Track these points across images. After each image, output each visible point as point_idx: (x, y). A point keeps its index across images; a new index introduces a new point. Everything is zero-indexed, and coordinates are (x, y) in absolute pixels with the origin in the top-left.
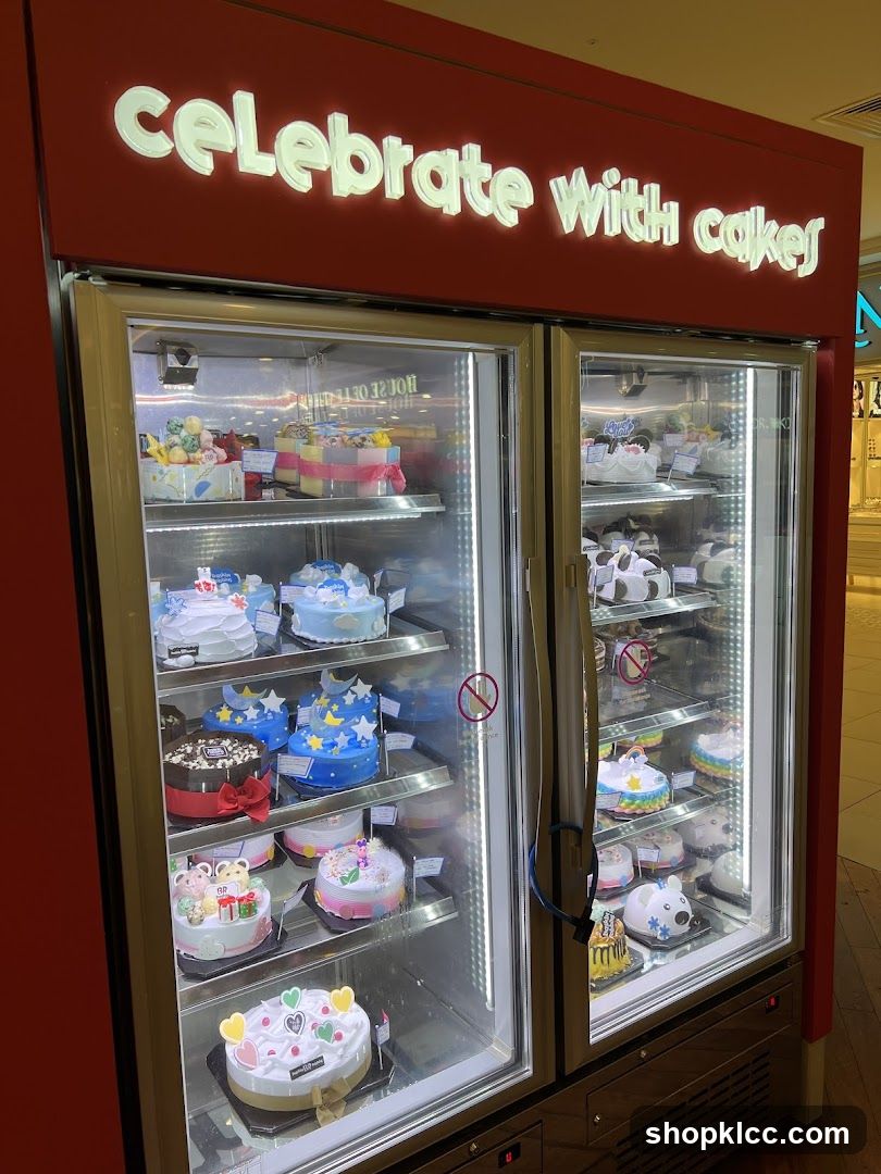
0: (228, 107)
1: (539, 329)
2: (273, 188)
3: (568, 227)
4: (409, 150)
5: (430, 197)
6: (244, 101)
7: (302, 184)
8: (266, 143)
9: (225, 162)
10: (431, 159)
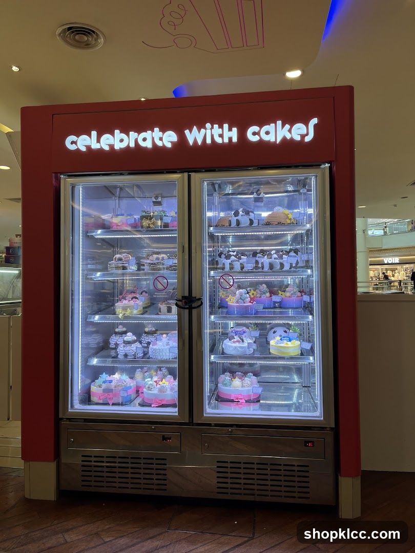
0: (90, 136)
1: (186, 175)
2: (101, 151)
3: (191, 142)
4: (136, 134)
5: (143, 144)
6: (94, 133)
7: (107, 148)
8: (98, 141)
9: (88, 147)
10: (143, 135)
